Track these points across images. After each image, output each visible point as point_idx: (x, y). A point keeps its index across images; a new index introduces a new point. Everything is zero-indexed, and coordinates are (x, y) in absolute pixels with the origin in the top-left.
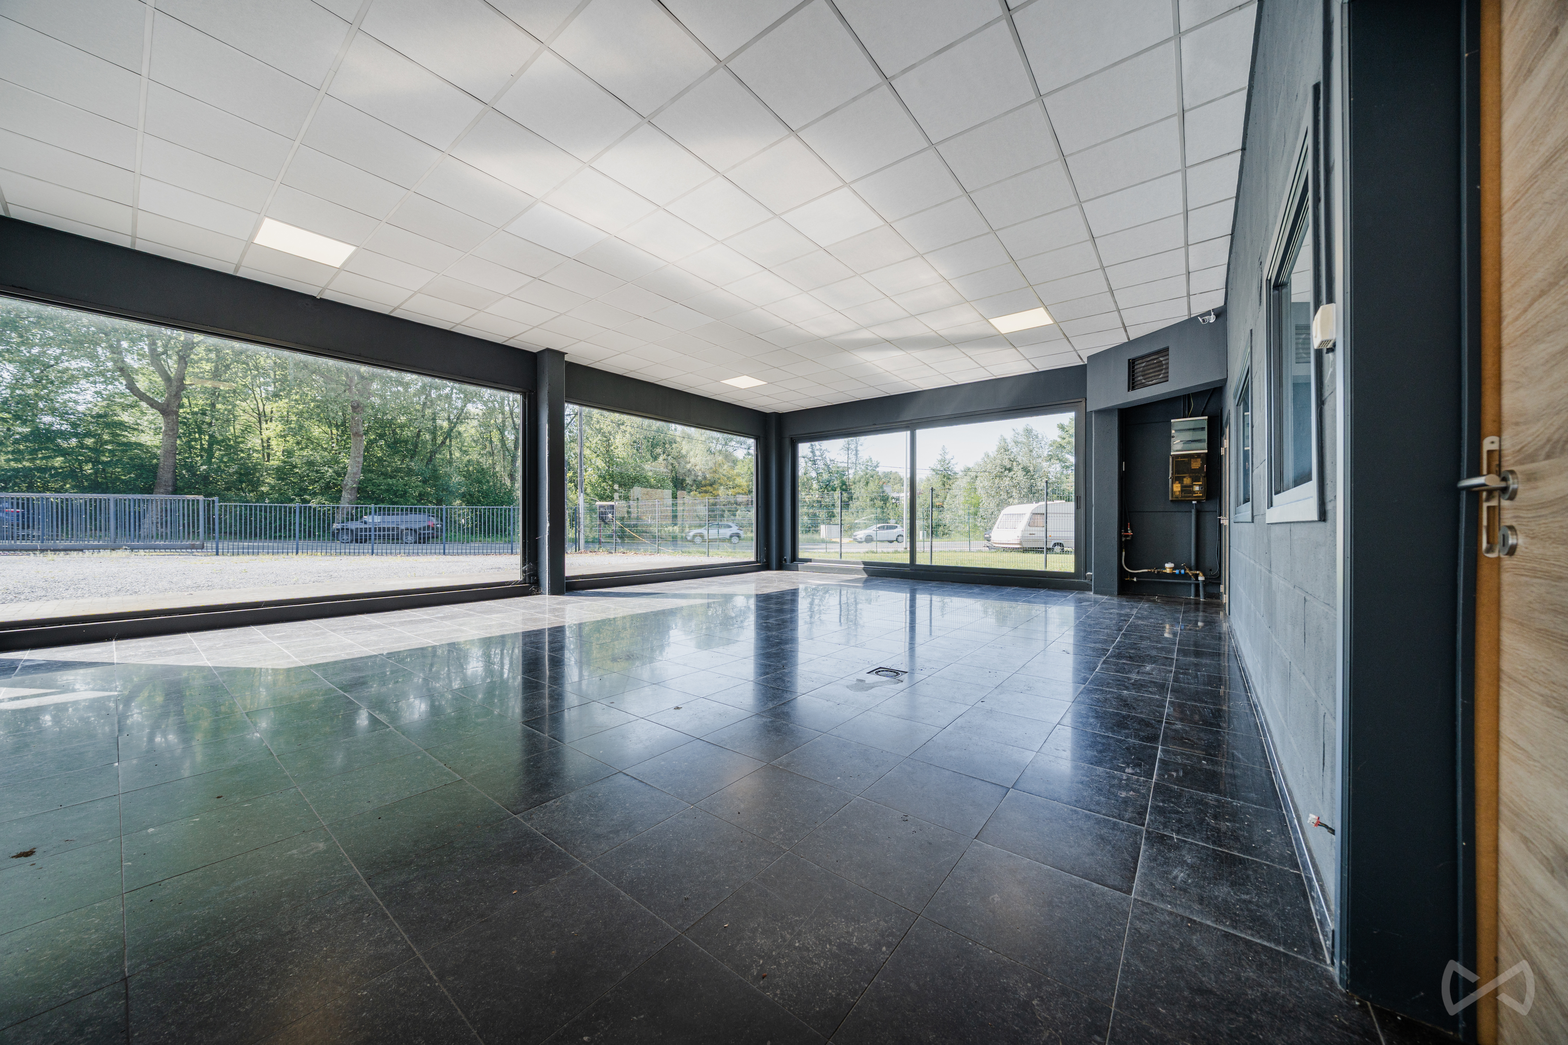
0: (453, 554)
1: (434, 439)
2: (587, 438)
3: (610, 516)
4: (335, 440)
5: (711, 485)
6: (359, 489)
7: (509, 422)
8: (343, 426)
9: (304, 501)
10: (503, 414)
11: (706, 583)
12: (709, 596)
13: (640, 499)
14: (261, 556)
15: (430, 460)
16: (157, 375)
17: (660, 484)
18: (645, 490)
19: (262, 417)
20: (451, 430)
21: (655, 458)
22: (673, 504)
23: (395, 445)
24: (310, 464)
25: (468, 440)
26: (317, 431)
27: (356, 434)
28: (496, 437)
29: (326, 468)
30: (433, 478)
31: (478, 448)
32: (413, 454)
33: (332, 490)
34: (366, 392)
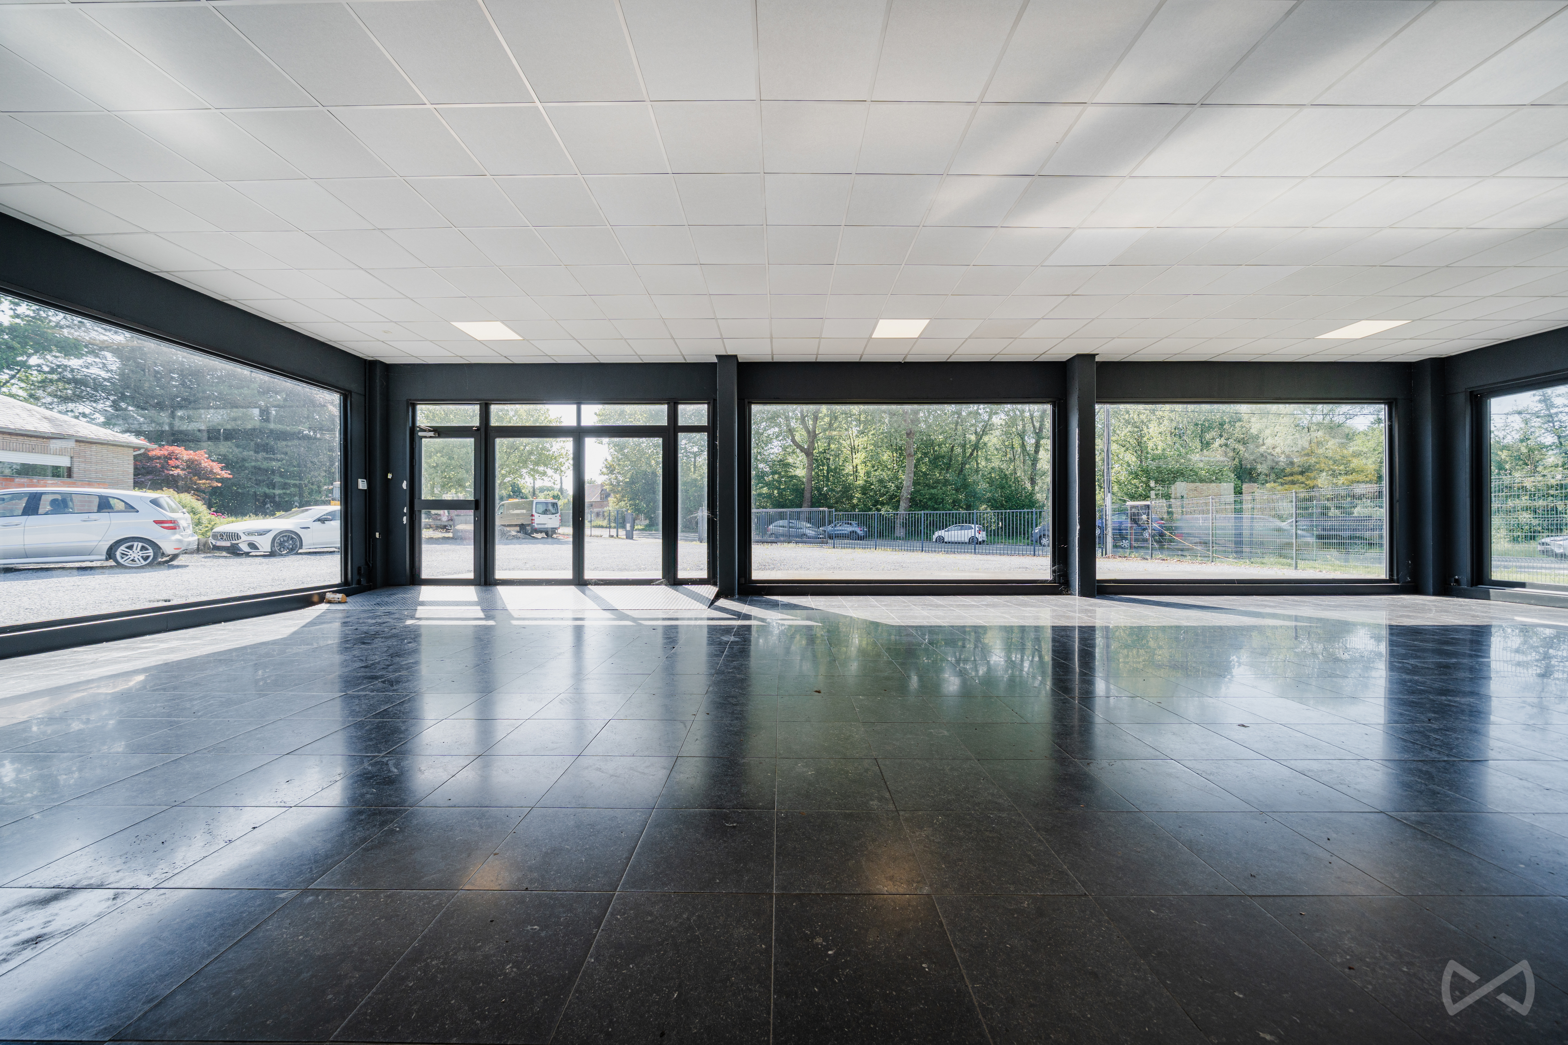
0: (982, 554)
1: (964, 452)
2: (1114, 431)
3: (1144, 517)
4: (895, 462)
5: (1302, 473)
6: (911, 498)
7: (1029, 427)
8: (899, 449)
9: (879, 510)
10: (1023, 420)
11: (1290, 602)
12: (1296, 618)
13: (1185, 496)
14: (856, 550)
15: (961, 470)
16: (804, 430)
17: (1216, 476)
18: (1192, 486)
19: (853, 450)
20: (978, 441)
21: (1206, 445)
22: (1235, 501)
23: (935, 461)
24: (881, 481)
25: (992, 449)
26: (886, 456)
27: (909, 455)
28: (1017, 442)
29: (890, 484)
30: (964, 486)
31: (999, 456)
32: (948, 466)
33: (893, 500)
34: (916, 421)
